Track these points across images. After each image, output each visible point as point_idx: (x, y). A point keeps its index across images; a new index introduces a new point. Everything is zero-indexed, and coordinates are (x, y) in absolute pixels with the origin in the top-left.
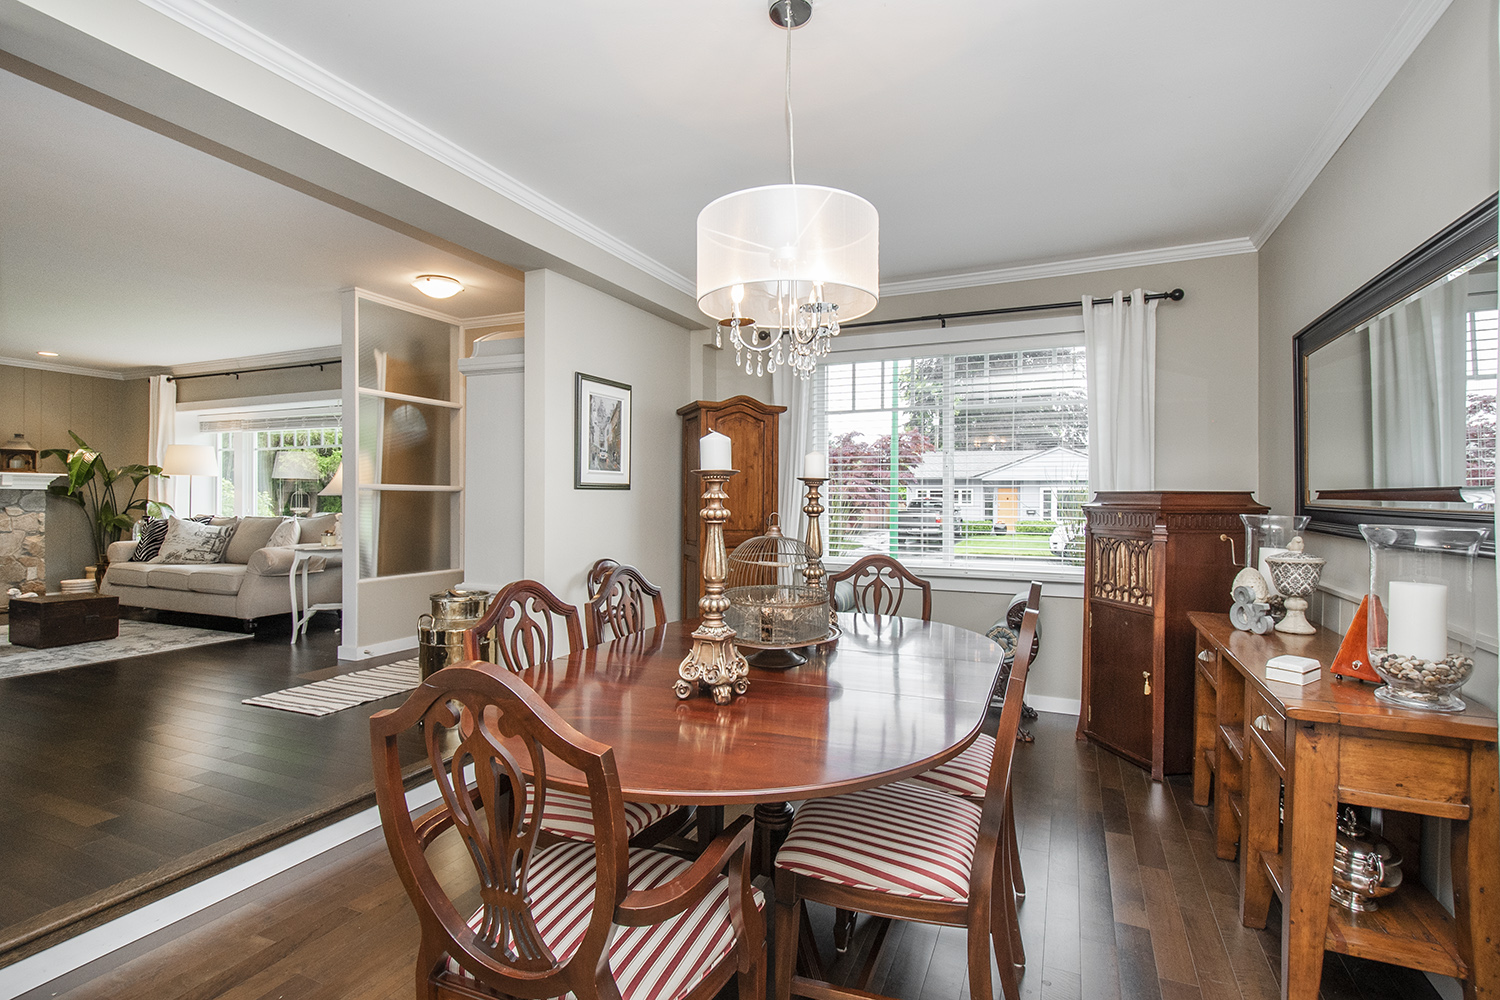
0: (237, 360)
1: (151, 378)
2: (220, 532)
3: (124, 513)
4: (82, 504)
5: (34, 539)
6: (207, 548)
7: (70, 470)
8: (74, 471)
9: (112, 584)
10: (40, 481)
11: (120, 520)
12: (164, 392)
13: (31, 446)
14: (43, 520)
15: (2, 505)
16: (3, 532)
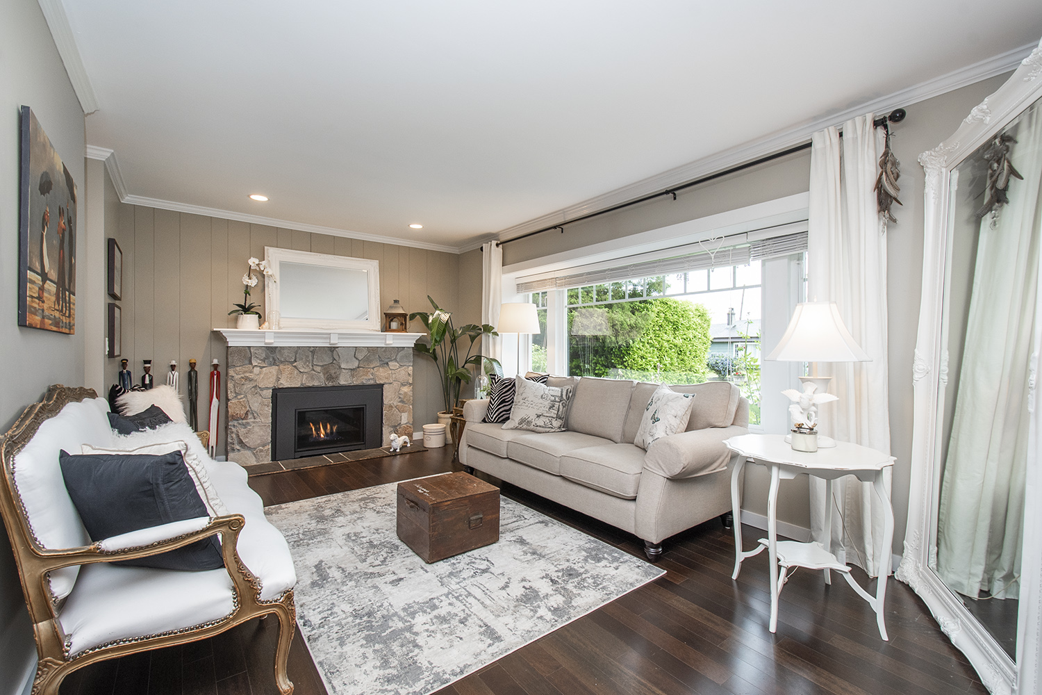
0: (563, 211)
1: (484, 245)
2: (562, 395)
3: (463, 367)
4: (435, 358)
5: (406, 389)
6: (553, 413)
7: (431, 330)
8: (434, 330)
9: (470, 446)
10: (407, 340)
11: (461, 373)
12: (494, 254)
13: (404, 310)
14: (411, 372)
15: (386, 361)
16: (386, 383)
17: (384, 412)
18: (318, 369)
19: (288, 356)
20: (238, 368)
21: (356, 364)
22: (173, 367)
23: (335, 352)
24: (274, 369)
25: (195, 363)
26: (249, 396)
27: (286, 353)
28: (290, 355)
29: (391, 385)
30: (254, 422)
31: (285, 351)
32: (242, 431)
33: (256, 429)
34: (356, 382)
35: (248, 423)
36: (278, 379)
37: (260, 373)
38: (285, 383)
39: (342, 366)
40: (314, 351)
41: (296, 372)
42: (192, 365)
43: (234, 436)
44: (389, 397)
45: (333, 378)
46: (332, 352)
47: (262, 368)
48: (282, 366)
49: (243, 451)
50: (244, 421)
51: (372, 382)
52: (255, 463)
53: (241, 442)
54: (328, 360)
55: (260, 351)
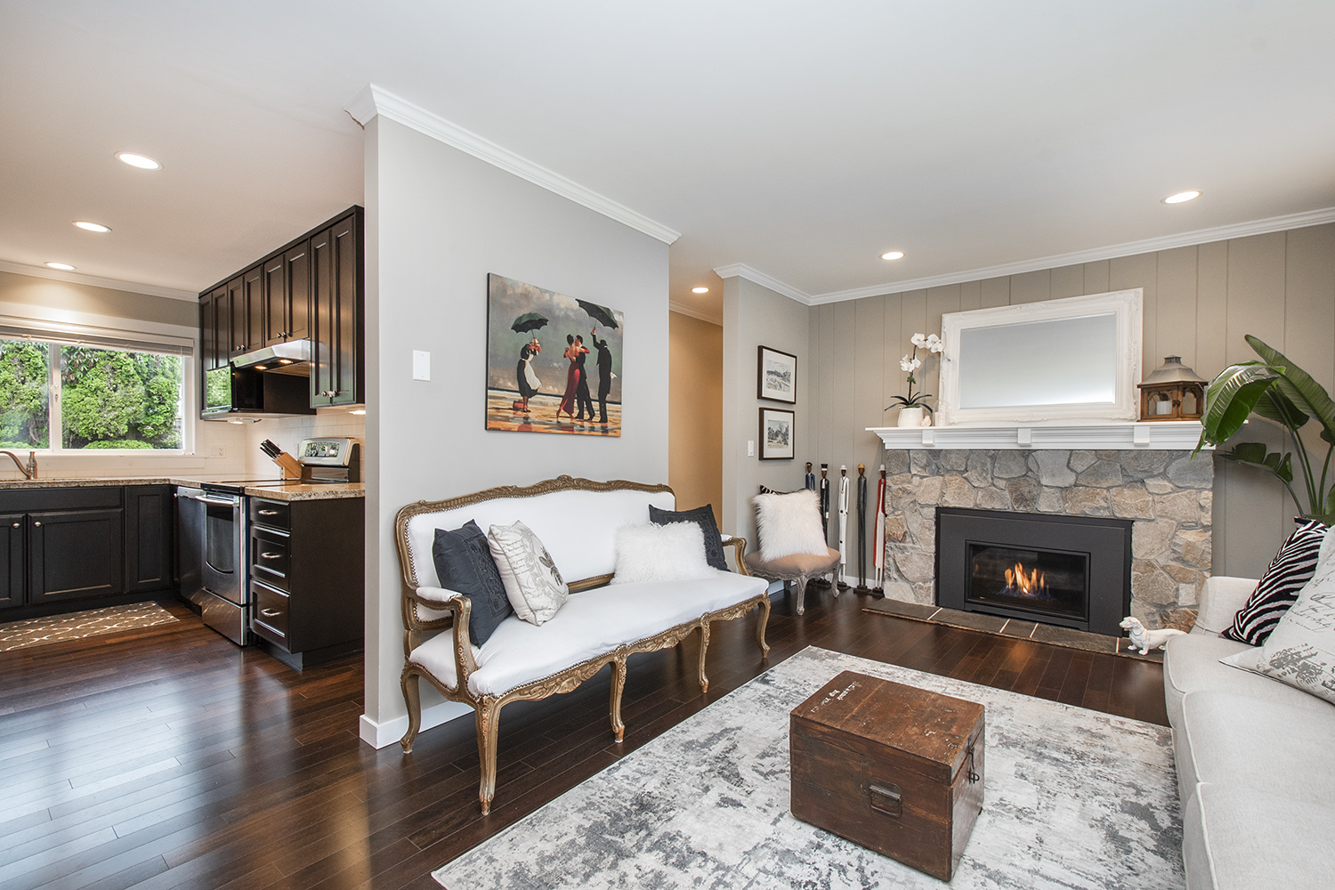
5: (1190, 536)
13: (1195, 375)
14: (1208, 504)
15: (1140, 476)
16: (1140, 520)
17: (1133, 573)
18: (1002, 484)
19: (956, 463)
20: (895, 477)
21: (1071, 479)
22: (844, 473)
23: (1030, 459)
24: (937, 481)
25: (863, 469)
26: (907, 513)
27: (953, 457)
28: (960, 462)
29: (1153, 524)
30: (912, 548)
31: (953, 456)
32: (899, 556)
33: (915, 558)
34: (1069, 510)
35: (905, 548)
36: (943, 495)
37: (920, 484)
38: (951, 502)
39: (1044, 482)
40: (994, 455)
41: (967, 486)
42: (862, 471)
43: (891, 561)
44: (1144, 544)
45: (1027, 500)
46: (1026, 458)
47: (922, 477)
48: (947, 477)
49: (901, 582)
50: (902, 544)
51: (1106, 514)
52: (914, 602)
53: (898, 570)
54: (1017, 470)
55: (920, 455)
